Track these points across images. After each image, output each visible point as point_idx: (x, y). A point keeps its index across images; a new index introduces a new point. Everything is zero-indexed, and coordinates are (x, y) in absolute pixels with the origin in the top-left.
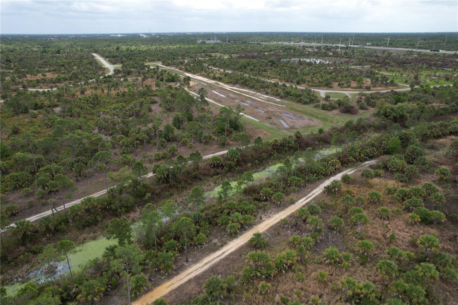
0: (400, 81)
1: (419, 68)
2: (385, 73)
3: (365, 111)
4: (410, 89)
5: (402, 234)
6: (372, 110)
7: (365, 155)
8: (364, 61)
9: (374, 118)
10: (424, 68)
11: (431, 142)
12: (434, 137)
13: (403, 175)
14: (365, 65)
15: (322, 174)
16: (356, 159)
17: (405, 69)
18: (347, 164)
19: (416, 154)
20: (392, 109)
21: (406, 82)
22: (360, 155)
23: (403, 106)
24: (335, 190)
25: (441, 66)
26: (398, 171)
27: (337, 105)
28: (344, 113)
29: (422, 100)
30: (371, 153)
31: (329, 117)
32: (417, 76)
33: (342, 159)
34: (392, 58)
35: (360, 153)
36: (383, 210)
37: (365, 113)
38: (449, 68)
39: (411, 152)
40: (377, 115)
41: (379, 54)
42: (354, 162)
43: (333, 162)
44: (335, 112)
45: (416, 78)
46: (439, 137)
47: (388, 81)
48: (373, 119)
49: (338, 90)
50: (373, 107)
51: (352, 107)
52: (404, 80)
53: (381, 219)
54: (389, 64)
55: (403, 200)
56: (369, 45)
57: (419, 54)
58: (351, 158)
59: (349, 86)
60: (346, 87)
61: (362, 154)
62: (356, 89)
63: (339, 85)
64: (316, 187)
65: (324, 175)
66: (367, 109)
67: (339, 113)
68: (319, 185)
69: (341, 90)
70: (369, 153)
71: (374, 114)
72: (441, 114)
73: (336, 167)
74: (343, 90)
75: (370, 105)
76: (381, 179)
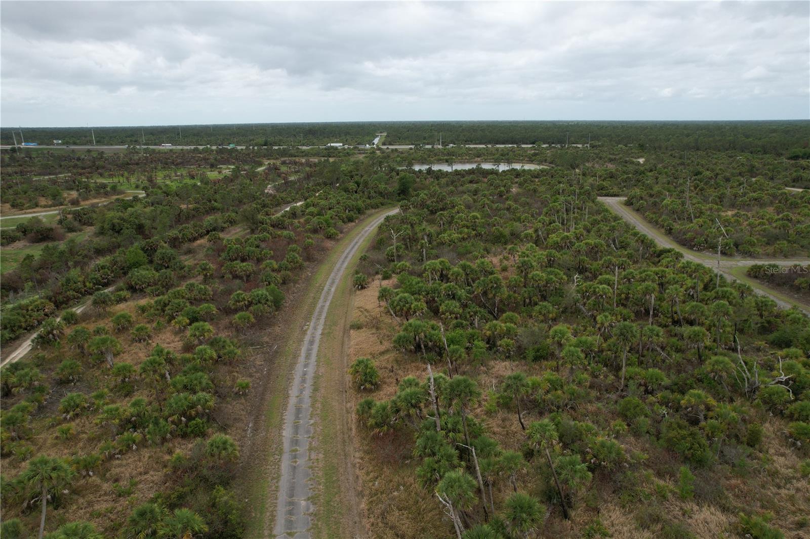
0: (128, 188)
1: (152, 168)
2: (101, 180)
3: (79, 233)
4: (144, 195)
6: (90, 230)
7: (94, 284)
8: (57, 167)
9: (97, 239)
10: (159, 168)
11: (186, 246)
12: (190, 240)
13: (157, 287)
14: (60, 173)
15: (20, 327)
16: (81, 293)
17: (132, 172)
18: (66, 304)
19: (167, 260)
20: (122, 219)
21: (137, 187)
22: (85, 286)
25: (182, 163)
26: (149, 285)
27: (19, 234)
28: (38, 242)
29: (164, 203)
30: (103, 279)
31: (7, 254)
32: (151, 177)
33: (53, 299)
35: (84, 282)
36: (138, 330)
37: (79, 235)
38: (192, 165)
39: (160, 259)
40: (101, 232)
41: (83, 157)
42: (78, 298)
43: (38, 305)
44: (19, 244)
45: (150, 180)
46: (195, 239)
47: (108, 189)
49: (15, 215)
50: (92, 225)
51: (51, 229)
52: (134, 186)
54: (103, 167)
55: (164, 311)
56: (58, 144)
57: (146, 151)
58: (71, 293)
59: (37, 205)
60: (30, 208)
61: (87, 284)
62: (53, 208)
63: (13, 206)
65: (26, 329)
66: (80, 231)
67: (28, 244)
69: (23, 214)
70: (100, 279)
71: (95, 233)
73: (46, 310)
74: (25, 213)
75: (84, 224)
76: (129, 303)
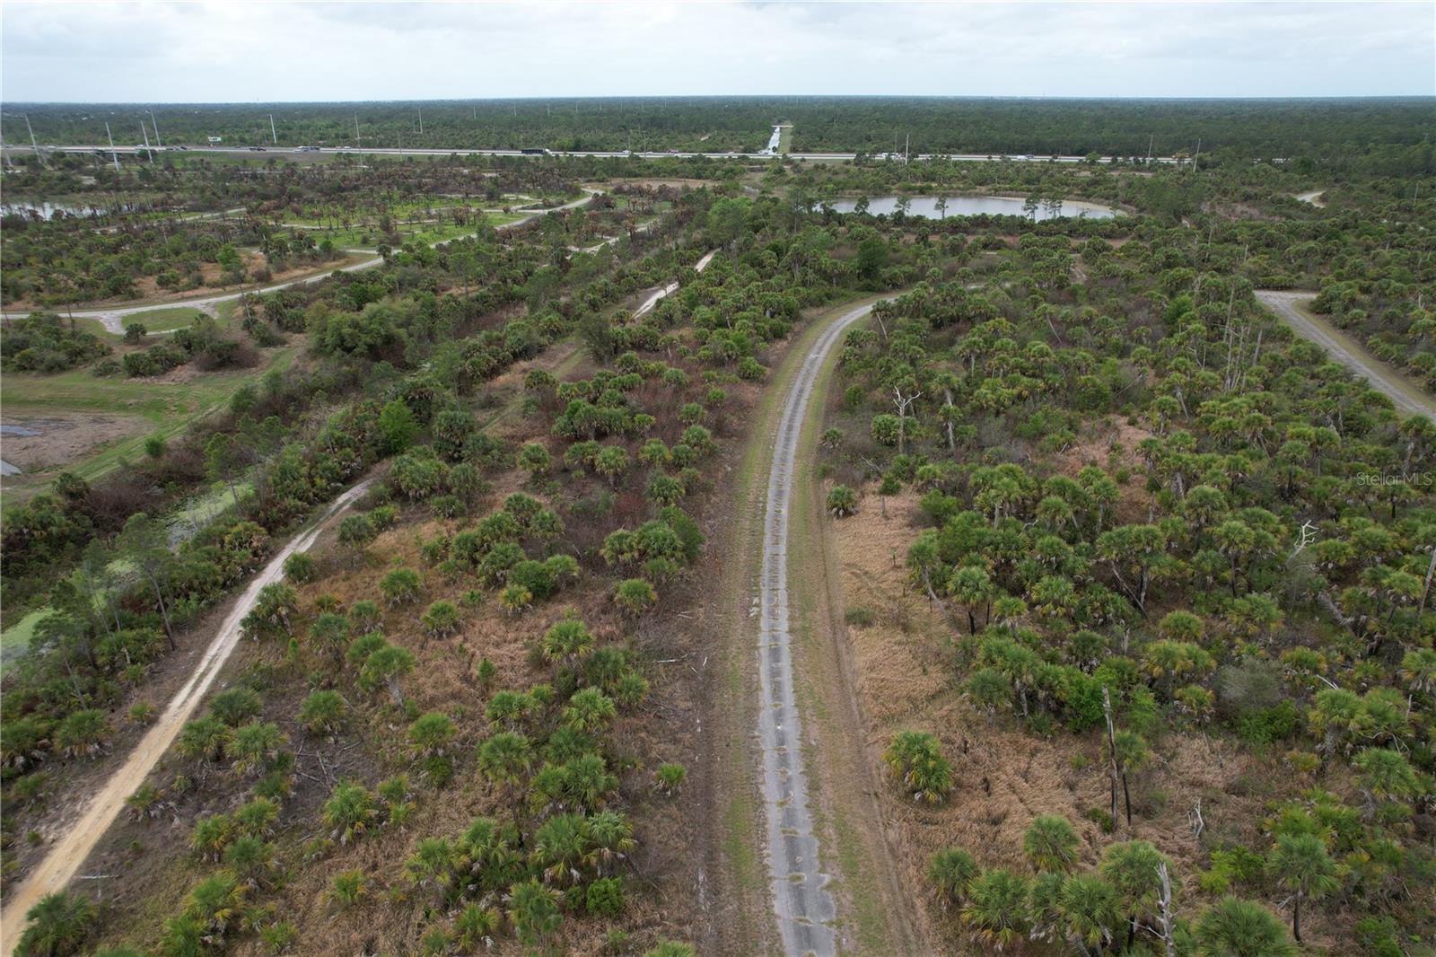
0: (349, 243)
1: (384, 199)
2: (299, 225)
3: (280, 349)
4: (381, 260)
5: (504, 650)
6: (300, 343)
7: (328, 479)
8: (221, 194)
9: (314, 363)
10: (396, 197)
11: (483, 390)
12: (485, 375)
13: (450, 497)
14: (229, 207)
15: (215, 584)
16: (307, 500)
17: (350, 207)
18: (286, 525)
19: (459, 432)
20: (355, 325)
21: (365, 242)
22: (313, 485)
23: (380, 311)
24: (280, 617)
25: (434, 189)
26: (433, 491)
27: (180, 352)
28: (213, 370)
29: (423, 284)
30: (344, 468)
31: (166, 395)
32: (387, 221)
33: (262, 514)
34: (302, 178)
35: (310, 477)
36: (436, 613)
37: (282, 353)
38: (453, 191)
39: (446, 430)
40: (319, 351)
41: (260, 171)
42: (305, 511)
43: (239, 533)
44: (183, 373)
45: (386, 227)
46: (493, 372)
47: (317, 248)
48: (313, 367)
49: (165, 302)
50: (300, 330)
51: (235, 346)
52: (358, 238)
53: (440, 637)
54: (299, 195)
55: (475, 562)
56: (216, 144)
57: (370, 159)
58: (290, 502)
59: (200, 282)
60: (190, 287)
61: (318, 480)
62: (228, 288)
63: (163, 283)
64: (213, 635)
65: (224, 586)
66: (283, 343)
67: (198, 374)
68: (220, 625)
69: (178, 300)
70: (338, 469)
71: (309, 351)
72: (479, 313)
73: (255, 544)
74: (183, 299)
75: (287, 328)
76: (400, 531)
